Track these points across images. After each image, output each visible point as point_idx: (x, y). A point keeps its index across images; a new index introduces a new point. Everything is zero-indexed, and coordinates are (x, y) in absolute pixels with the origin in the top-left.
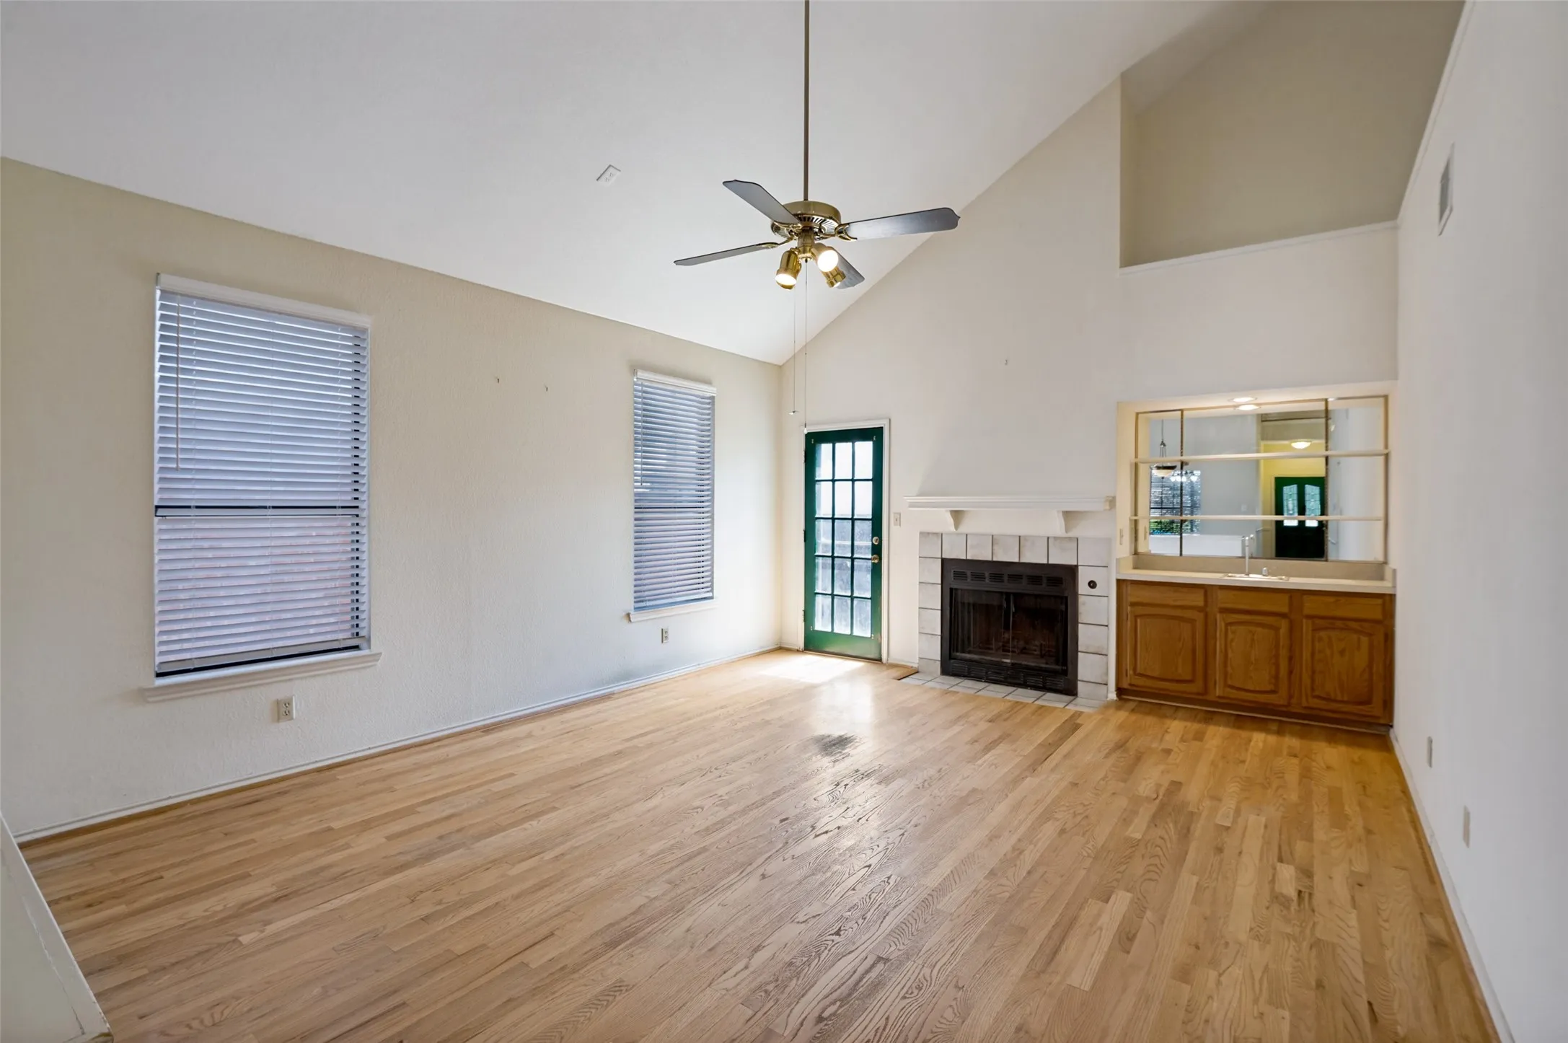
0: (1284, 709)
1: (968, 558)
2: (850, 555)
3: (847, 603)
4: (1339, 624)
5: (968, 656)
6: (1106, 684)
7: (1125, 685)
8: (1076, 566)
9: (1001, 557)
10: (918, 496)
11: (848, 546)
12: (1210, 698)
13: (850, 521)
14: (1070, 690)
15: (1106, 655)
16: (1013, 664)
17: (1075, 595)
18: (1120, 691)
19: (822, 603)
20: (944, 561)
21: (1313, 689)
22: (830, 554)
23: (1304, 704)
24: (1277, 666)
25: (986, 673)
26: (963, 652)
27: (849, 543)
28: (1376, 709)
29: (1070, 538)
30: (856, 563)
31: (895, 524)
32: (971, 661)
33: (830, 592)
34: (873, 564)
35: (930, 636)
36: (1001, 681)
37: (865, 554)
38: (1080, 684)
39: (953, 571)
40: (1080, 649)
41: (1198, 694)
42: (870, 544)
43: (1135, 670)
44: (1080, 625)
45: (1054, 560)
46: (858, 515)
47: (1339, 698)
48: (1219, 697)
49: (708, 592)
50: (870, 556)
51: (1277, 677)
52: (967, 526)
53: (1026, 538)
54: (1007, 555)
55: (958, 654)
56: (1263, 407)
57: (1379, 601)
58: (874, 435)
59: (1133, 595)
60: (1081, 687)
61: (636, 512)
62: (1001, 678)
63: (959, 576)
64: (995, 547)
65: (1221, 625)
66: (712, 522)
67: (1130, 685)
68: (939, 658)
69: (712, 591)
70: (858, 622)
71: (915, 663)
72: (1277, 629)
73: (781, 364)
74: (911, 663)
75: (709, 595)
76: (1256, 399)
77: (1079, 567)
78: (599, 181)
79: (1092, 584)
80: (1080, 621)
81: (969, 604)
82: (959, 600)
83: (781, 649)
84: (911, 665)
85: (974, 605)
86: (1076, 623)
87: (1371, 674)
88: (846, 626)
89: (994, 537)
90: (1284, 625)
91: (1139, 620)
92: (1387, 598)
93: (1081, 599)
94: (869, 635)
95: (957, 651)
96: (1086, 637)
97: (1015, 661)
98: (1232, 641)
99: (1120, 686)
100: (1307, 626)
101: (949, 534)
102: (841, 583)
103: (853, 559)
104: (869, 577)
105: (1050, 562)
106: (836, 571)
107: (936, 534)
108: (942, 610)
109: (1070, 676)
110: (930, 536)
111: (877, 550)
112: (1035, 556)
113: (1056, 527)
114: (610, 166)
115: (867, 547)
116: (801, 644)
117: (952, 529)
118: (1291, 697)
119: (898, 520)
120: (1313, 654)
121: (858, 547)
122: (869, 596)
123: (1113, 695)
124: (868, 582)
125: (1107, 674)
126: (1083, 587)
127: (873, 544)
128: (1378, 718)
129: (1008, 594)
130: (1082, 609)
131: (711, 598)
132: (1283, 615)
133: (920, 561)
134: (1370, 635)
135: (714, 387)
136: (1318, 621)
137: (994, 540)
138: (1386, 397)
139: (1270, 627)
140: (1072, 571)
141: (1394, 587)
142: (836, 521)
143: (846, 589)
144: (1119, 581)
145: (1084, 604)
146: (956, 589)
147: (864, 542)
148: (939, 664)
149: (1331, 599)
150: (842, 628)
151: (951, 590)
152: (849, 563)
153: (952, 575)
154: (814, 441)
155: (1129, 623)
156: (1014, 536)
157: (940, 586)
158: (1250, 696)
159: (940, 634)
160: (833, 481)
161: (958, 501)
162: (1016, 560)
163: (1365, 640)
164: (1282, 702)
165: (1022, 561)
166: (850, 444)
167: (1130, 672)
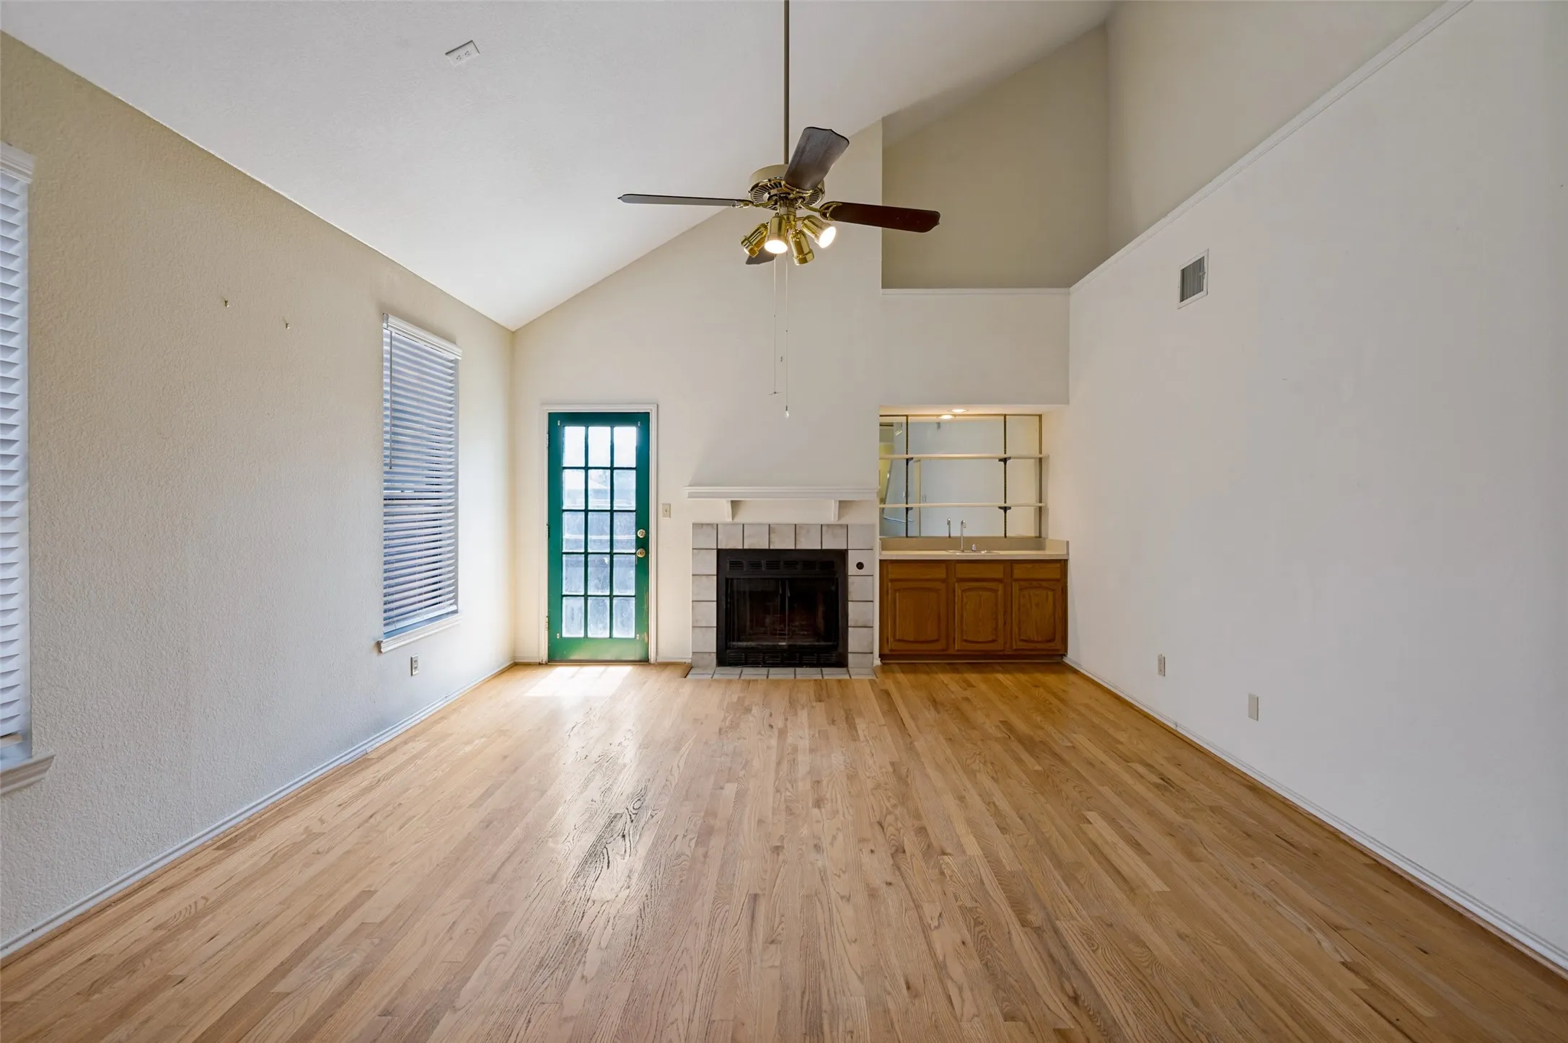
0: (1001, 653)
1: (745, 547)
2: (608, 551)
3: (605, 605)
4: (1035, 583)
5: (744, 644)
6: (872, 653)
7: (886, 651)
8: (846, 551)
9: (777, 545)
10: (690, 486)
11: (606, 541)
12: (951, 652)
13: (609, 513)
14: (842, 663)
15: (872, 627)
16: (790, 646)
17: (845, 576)
18: (882, 656)
19: (571, 607)
20: (719, 552)
21: (1020, 635)
22: (583, 551)
23: (1015, 647)
24: (996, 619)
25: (764, 658)
26: (739, 640)
27: (608, 537)
28: (1057, 645)
29: (841, 526)
30: (616, 558)
31: (664, 516)
32: (747, 648)
33: (583, 593)
34: (638, 559)
35: (704, 629)
36: (779, 664)
37: (629, 548)
38: (850, 656)
39: (728, 561)
40: (849, 624)
41: (943, 650)
42: (634, 537)
43: (894, 636)
44: (850, 603)
45: (827, 545)
46: (618, 507)
47: (1036, 639)
48: (958, 651)
49: (451, 604)
50: (634, 551)
51: (996, 629)
52: (744, 517)
53: (802, 526)
54: (784, 543)
55: (734, 643)
56: (957, 417)
57: (1058, 565)
58: (640, 420)
59: (894, 573)
60: (851, 659)
61: (385, 505)
62: (778, 660)
63: (736, 565)
64: (771, 536)
65: (958, 592)
66: (456, 517)
67: (891, 650)
68: (714, 650)
69: (456, 603)
70: (619, 624)
71: (688, 658)
72: (996, 591)
73: (513, 330)
74: (682, 658)
75: (453, 608)
76: (968, 410)
77: (849, 551)
78: (448, 57)
79: (860, 566)
80: (850, 599)
81: (745, 592)
82: (735, 589)
83: (517, 665)
84: (684, 661)
85: (751, 593)
86: (846, 601)
87: (1054, 618)
88: (604, 628)
89: (771, 526)
90: (1000, 587)
91: (897, 594)
92: (1063, 562)
93: (850, 580)
94: (632, 635)
95: (734, 641)
96: (855, 612)
97: (790, 643)
98: (966, 603)
99: (883, 653)
100: (1016, 586)
101: (726, 524)
102: (596, 581)
103: (612, 554)
104: (632, 573)
105: (824, 548)
106: (589, 569)
107: (711, 525)
108: (717, 601)
109: (840, 650)
110: (704, 527)
111: (643, 544)
112: (809, 543)
113: (831, 516)
114: (472, 41)
115: (628, 541)
116: (544, 655)
117: (729, 520)
118: (1005, 643)
119: (668, 512)
120: (1019, 609)
121: (618, 541)
122: (633, 594)
123: (877, 662)
124: (631, 578)
125: (872, 643)
126: (852, 569)
127: (637, 537)
128: (1058, 650)
129: (783, 580)
130: (851, 588)
131: (455, 612)
132: (1000, 581)
133: (693, 554)
134: (1053, 590)
135: (460, 347)
136: (1022, 583)
137: (770, 529)
138: (1040, 416)
139: (991, 590)
140: (842, 555)
141: (1068, 554)
142: (590, 513)
143: (603, 588)
144: (880, 561)
145: (853, 583)
146: (732, 579)
147: (626, 536)
148: (714, 656)
149: (1029, 566)
150: (598, 631)
151: (727, 580)
152: (607, 559)
153: (728, 565)
154: (558, 422)
155: (890, 596)
156: (792, 524)
157: (715, 577)
158: (978, 647)
159: (715, 625)
160: (587, 468)
161: (737, 491)
162: (792, 547)
163: (1050, 594)
164: (1000, 648)
165: (798, 547)
166: (608, 429)
167: (891, 639)
